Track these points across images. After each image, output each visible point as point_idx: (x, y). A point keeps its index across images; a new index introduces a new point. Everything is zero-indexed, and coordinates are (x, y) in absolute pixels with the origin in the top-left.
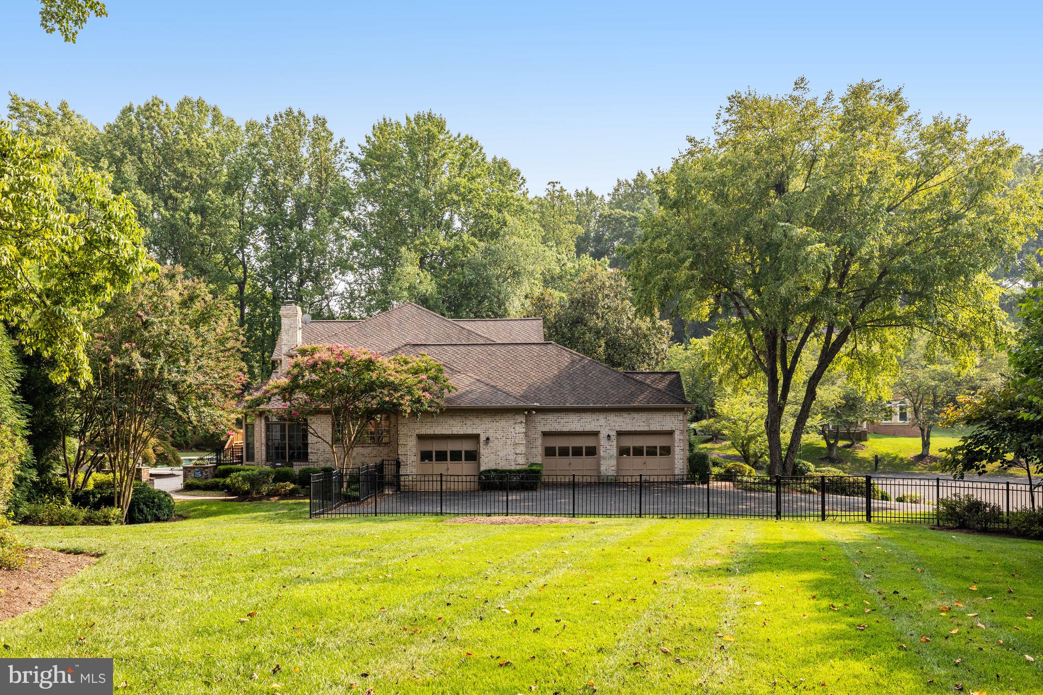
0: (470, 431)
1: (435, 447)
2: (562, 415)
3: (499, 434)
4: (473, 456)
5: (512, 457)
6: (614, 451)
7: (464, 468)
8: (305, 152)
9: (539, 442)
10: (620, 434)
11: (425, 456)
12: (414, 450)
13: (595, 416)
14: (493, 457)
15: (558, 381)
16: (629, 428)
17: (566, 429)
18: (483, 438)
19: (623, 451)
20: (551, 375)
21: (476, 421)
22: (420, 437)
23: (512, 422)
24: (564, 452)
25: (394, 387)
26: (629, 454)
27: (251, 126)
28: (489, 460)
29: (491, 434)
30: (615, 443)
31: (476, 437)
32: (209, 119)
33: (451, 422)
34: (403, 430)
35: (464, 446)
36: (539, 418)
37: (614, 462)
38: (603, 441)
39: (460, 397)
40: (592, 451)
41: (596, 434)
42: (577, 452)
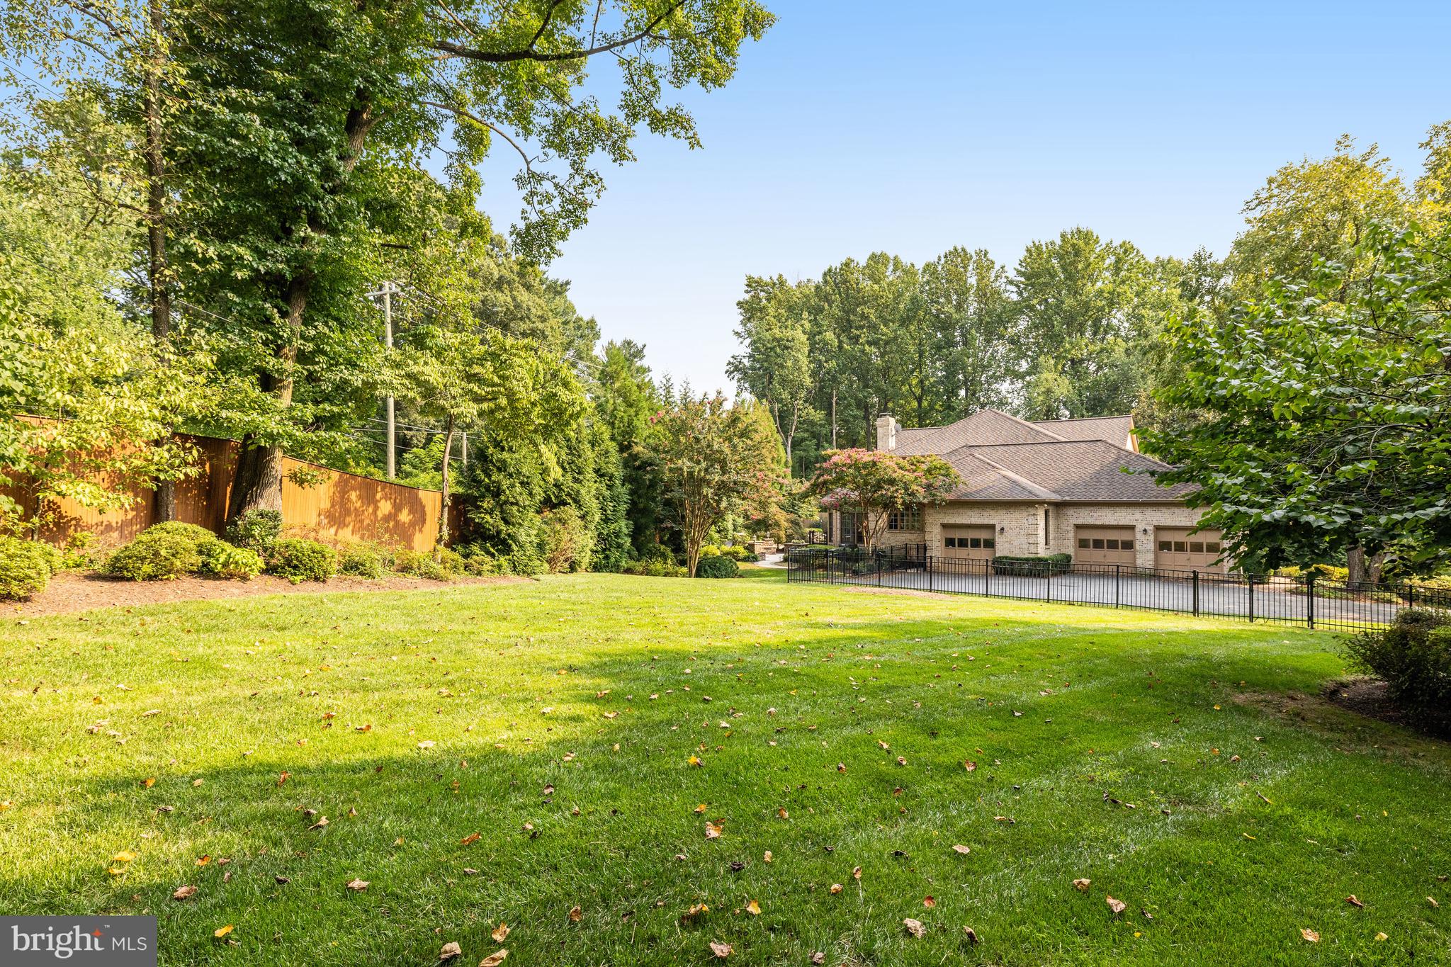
0: (986, 521)
1: (957, 535)
2: (1095, 509)
3: (1013, 525)
4: (990, 544)
5: (1025, 546)
6: (1151, 546)
7: (982, 554)
8: (972, 281)
9: (1072, 534)
10: (1158, 529)
11: (950, 542)
12: (939, 537)
13: (1130, 511)
14: (1007, 545)
15: (1097, 477)
16: (1169, 523)
17: (1099, 522)
18: (998, 528)
19: (1164, 546)
20: (1091, 471)
21: (992, 513)
22: (944, 526)
23: (1025, 514)
24: (1098, 544)
25: (892, 482)
26: (1170, 549)
27: (927, 267)
28: (1004, 548)
29: (1005, 525)
30: (1152, 538)
31: (992, 527)
32: (891, 267)
33: (970, 513)
34: (929, 519)
35: (983, 535)
36: (1071, 511)
37: (1151, 556)
38: (1139, 535)
39: (978, 492)
40: (1129, 545)
41: (1132, 528)
42: (1113, 545)
